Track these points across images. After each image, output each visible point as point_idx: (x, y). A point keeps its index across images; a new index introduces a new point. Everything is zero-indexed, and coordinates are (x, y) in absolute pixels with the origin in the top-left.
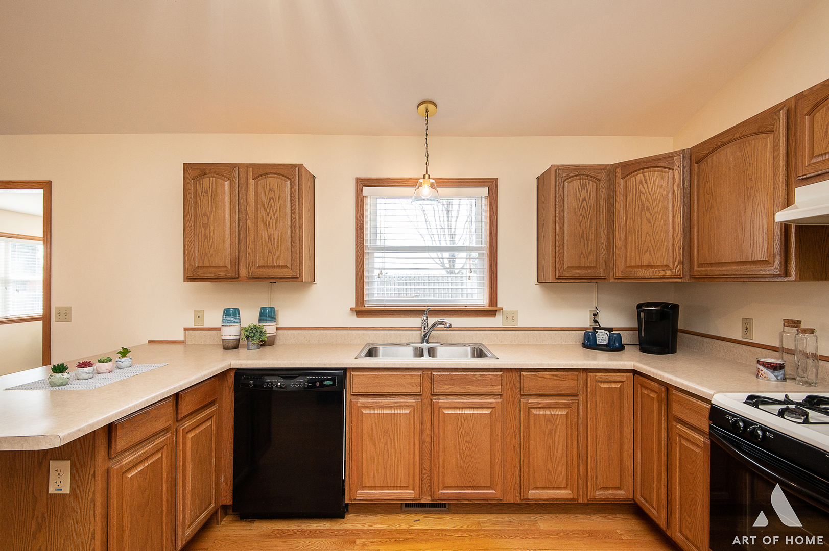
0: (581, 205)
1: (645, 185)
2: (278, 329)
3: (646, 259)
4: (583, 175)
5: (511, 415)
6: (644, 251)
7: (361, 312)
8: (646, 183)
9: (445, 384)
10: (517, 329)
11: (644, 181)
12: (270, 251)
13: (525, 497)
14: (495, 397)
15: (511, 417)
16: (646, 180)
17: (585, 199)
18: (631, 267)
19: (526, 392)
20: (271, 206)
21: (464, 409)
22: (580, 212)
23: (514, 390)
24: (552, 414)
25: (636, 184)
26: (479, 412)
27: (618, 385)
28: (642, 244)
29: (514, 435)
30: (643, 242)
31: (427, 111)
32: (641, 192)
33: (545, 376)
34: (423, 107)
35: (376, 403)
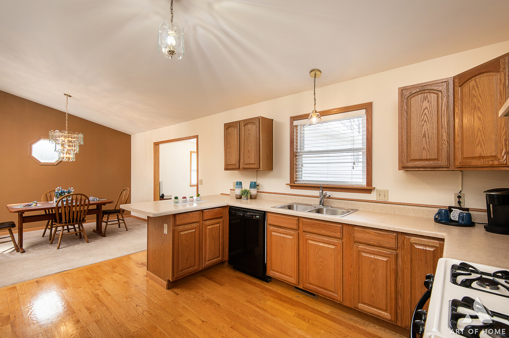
0: (423, 113)
1: (477, 89)
2: (257, 192)
3: (478, 151)
4: (425, 90)
5: (348, 253)
6: (476, 145)
7: (292, 187)
8: (478, 87)
9: (308, 227)
10: (387, 203)
11: (475, 86)
12: (249, 157)
13: (357, 306)
14: (338, 240)
15: (348, 254)
16: (477, 85)
17: (426, 108)
18: (467, 158)
19: (357, 240)
20: (249, 137)
21: (319, 243)
22: (422, 118)
23: (350, 238)
24: (375, 258)
25: (470, 89)
26: (327, 246)
27: (432, 249)
28: (475, 139)
29: (350, 266)
30: (475, 137)
31: (315, 74)
32: (474, 95)
33: (372, 233)
34: (313, 73)
35: (277, 230)
